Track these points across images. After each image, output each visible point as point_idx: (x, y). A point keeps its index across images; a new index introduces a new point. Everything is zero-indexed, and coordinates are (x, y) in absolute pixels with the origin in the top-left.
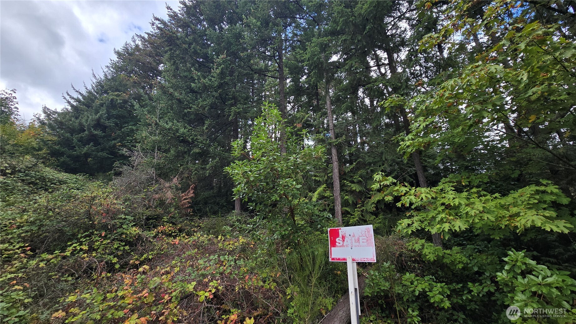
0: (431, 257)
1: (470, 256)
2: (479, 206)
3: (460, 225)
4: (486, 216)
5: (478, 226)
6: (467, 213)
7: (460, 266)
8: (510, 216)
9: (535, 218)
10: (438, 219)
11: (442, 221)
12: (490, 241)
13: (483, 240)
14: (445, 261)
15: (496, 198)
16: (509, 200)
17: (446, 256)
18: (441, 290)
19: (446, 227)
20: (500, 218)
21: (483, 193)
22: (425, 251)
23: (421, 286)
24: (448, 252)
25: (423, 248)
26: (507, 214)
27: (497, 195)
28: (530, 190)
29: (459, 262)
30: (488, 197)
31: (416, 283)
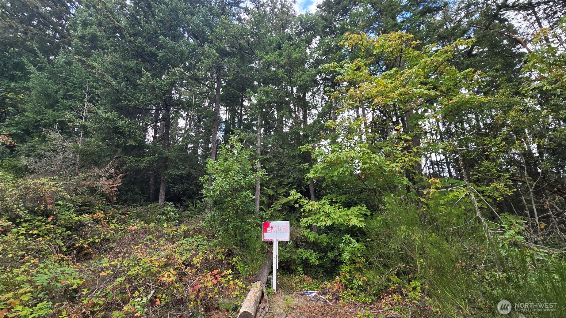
0: (312, 239)
1: (331, 238)
2: (338, 214)
3: (329, 223)
4: (340, 219)
5: (336, 224)
6: (333, 217)
7: (325, 244)
8: (349, 220)
9: (356, 221)
10: (321, 220)
11: (322, 221)
12: (340, 231)
13: (337, 231)
14: (318, 241)
15: (345, 210)
16: (350, 212)
17: (319, 239)
18: (315, 256)
19: (324, 223)
20: (344, 220)
21: (341, 207)
22: (310, 236)
23: (306, 255)
24: (320, 236)
25: (308, 234)
26: (348, 218)
27: (346, 209)
28: (357, 208)
29: (325, 242)
30: (342, 209)
31: (304, 253)
